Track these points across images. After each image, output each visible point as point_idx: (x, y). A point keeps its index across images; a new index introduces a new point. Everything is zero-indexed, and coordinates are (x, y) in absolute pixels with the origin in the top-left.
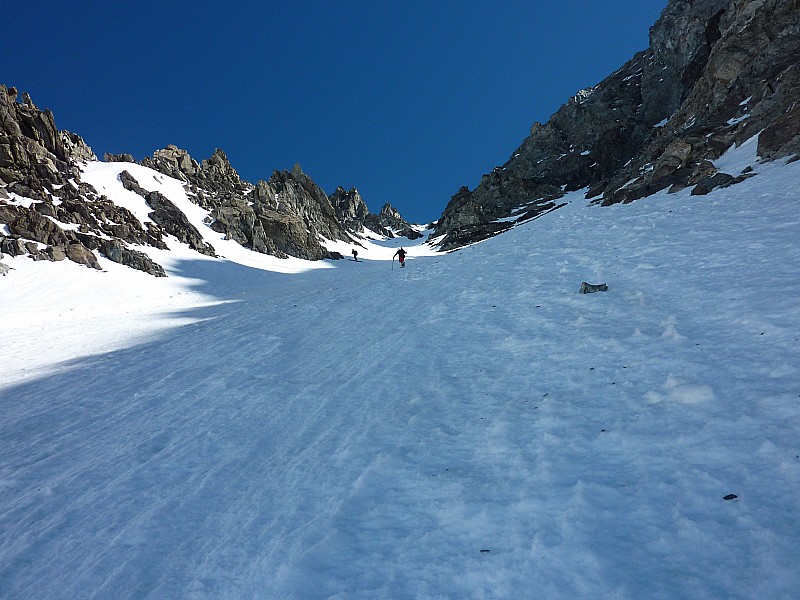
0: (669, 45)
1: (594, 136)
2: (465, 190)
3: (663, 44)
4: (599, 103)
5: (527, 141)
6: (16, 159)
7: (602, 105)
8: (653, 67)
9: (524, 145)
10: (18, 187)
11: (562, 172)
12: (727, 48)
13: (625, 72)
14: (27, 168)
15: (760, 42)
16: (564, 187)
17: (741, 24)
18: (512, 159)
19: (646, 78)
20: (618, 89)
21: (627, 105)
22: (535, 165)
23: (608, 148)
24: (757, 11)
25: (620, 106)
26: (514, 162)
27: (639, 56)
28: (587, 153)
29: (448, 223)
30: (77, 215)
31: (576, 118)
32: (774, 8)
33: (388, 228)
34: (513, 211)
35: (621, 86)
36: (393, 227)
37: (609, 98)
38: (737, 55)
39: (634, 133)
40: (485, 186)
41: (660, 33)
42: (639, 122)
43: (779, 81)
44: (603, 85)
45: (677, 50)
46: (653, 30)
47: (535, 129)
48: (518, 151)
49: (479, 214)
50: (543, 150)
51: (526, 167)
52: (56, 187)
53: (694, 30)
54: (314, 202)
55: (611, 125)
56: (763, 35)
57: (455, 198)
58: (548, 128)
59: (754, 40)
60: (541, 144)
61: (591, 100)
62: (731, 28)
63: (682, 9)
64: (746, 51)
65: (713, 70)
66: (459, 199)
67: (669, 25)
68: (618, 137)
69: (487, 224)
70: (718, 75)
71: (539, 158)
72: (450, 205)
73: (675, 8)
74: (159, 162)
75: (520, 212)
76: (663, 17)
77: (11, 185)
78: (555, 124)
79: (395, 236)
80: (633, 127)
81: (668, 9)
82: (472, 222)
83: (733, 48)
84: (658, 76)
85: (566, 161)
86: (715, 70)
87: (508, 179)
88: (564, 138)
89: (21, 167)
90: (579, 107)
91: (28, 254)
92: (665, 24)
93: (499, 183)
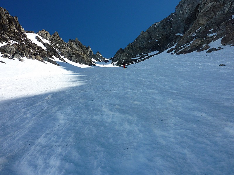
0: (181, 12)
1: (159, 36)
2: (121, 49)
3: (179, 12)
4: (160, 27)
5: (139, 36)
6: (11, 30)
7: (161, 27)
8: (176, 18)
9: (138, 37)
10: (13, 38)
11: (149, 46)
12: (203, 15)
13: (168, 19)
14: (14, 33)
15: (212, 14)
16: (150, 50)
17: (207, 9)
18: (135, 41)
19: (174, 21)
20: (166, 23)
21: (168, 28)
22: (142, 43)
23: (163, 40)
24: (211, 6)
25: (166, 28)
26: (135, 42)
27: (172, 14)
28: (157, 41)
29: (118, 58)
30: (31, 47)
31: (154, 31)
32: (216, 5)
33: (99, 59)
34: (136, 56)
35: (167, 23)
36: (100, 58)
37: (163, 26)
38: (205, 17)
39: (171, 36)
40: (128, 48)
41: (179, 8)
42: (172, 33)
43: (221, 26)
44: (162, 22)
45: (183, 14)
46: (177, 7)
47: (142, 33)
48: (136, 39)
49: (127, 56)
50: (144, 39)
51: (139, 44)
52: (22, 39)
53: (189, 8)
54: (82, 49)
55: (164, 34)
56: (212, 13)
57: (118, 51)
58: (146, 33)
59: (210, 14)
60: (144, 37)
61: (158, 26)
62: (204, 10)
63: (185, 2)
64: (208, 17)
65: (198, 21)
66: (120, 52)
67: (181, 6)
68: (166, 37)
69: (130, 59)
70: (200, 22)
71: (143, 42)
72: (117, 53)
73: (183, 1)
74: (41, 34)
75: (138, 56)
76: (179, 4)
77: (11, 37)
78: (148, 32)
79: (101, 61)
80: (170, 35)
81: (181, 1)
82: (125, 58)
83: (204, 15)
84: (177, 21)
85: (151, 43)
86: (199, 21)
87: (135, 47)
88: (150, 36)
89: (12, 32)
90: (155, 28)
91: (26, 57)
92: (180, 6)
93: (132, 48)
